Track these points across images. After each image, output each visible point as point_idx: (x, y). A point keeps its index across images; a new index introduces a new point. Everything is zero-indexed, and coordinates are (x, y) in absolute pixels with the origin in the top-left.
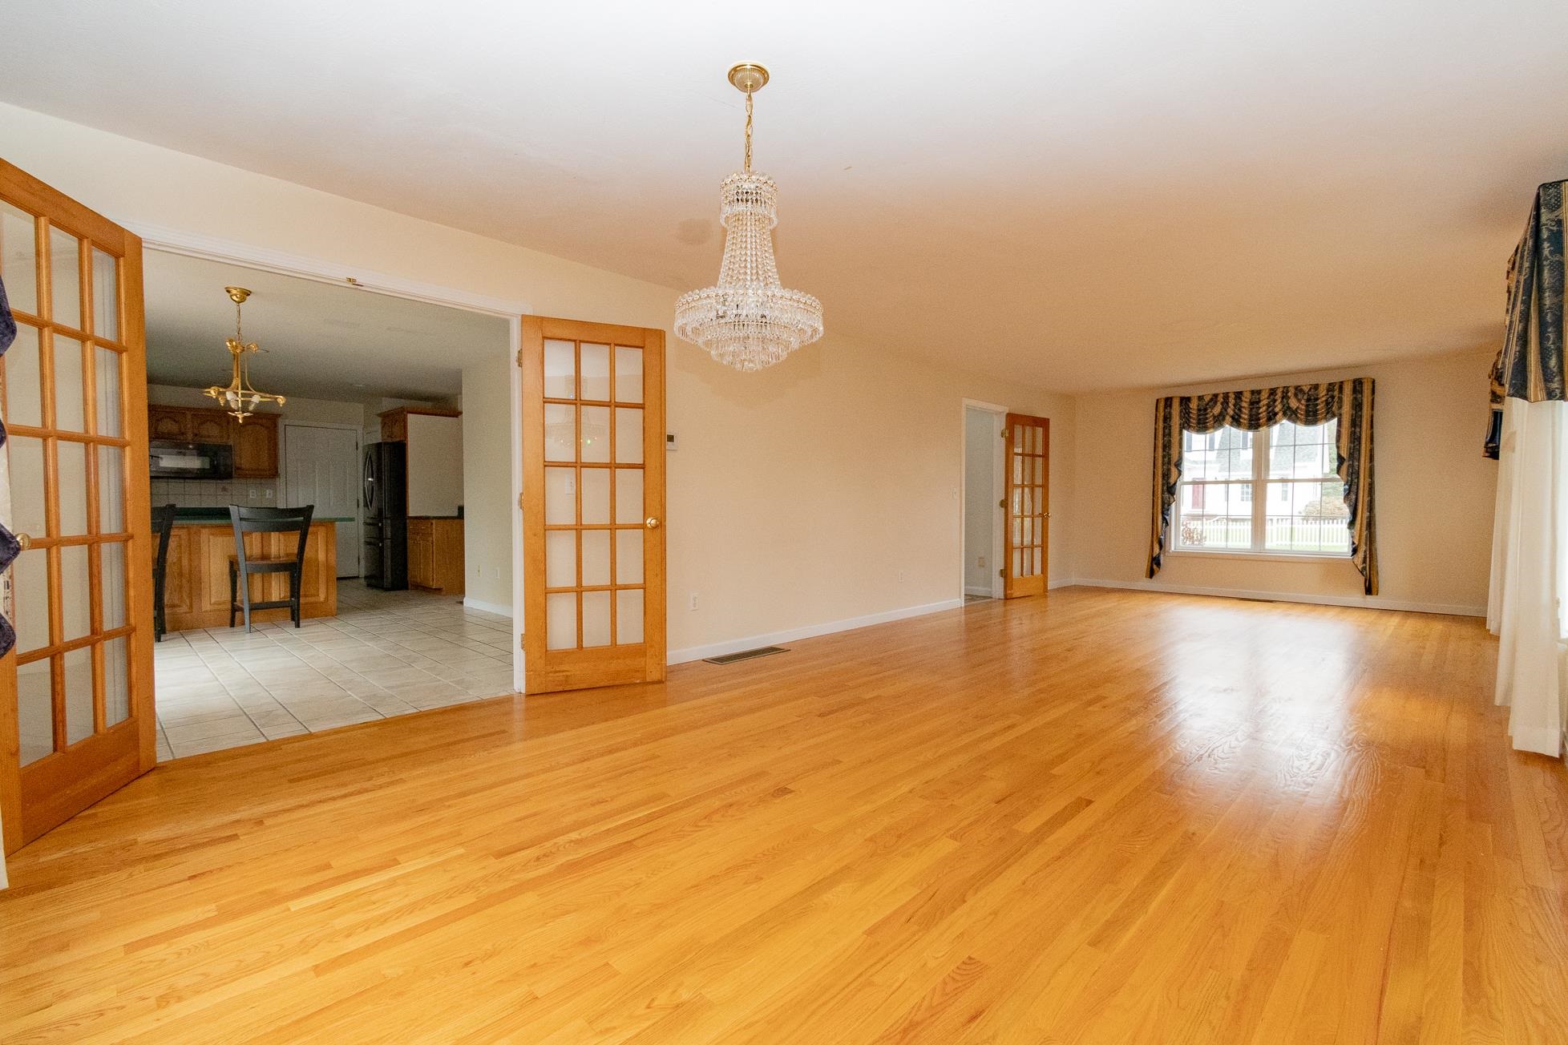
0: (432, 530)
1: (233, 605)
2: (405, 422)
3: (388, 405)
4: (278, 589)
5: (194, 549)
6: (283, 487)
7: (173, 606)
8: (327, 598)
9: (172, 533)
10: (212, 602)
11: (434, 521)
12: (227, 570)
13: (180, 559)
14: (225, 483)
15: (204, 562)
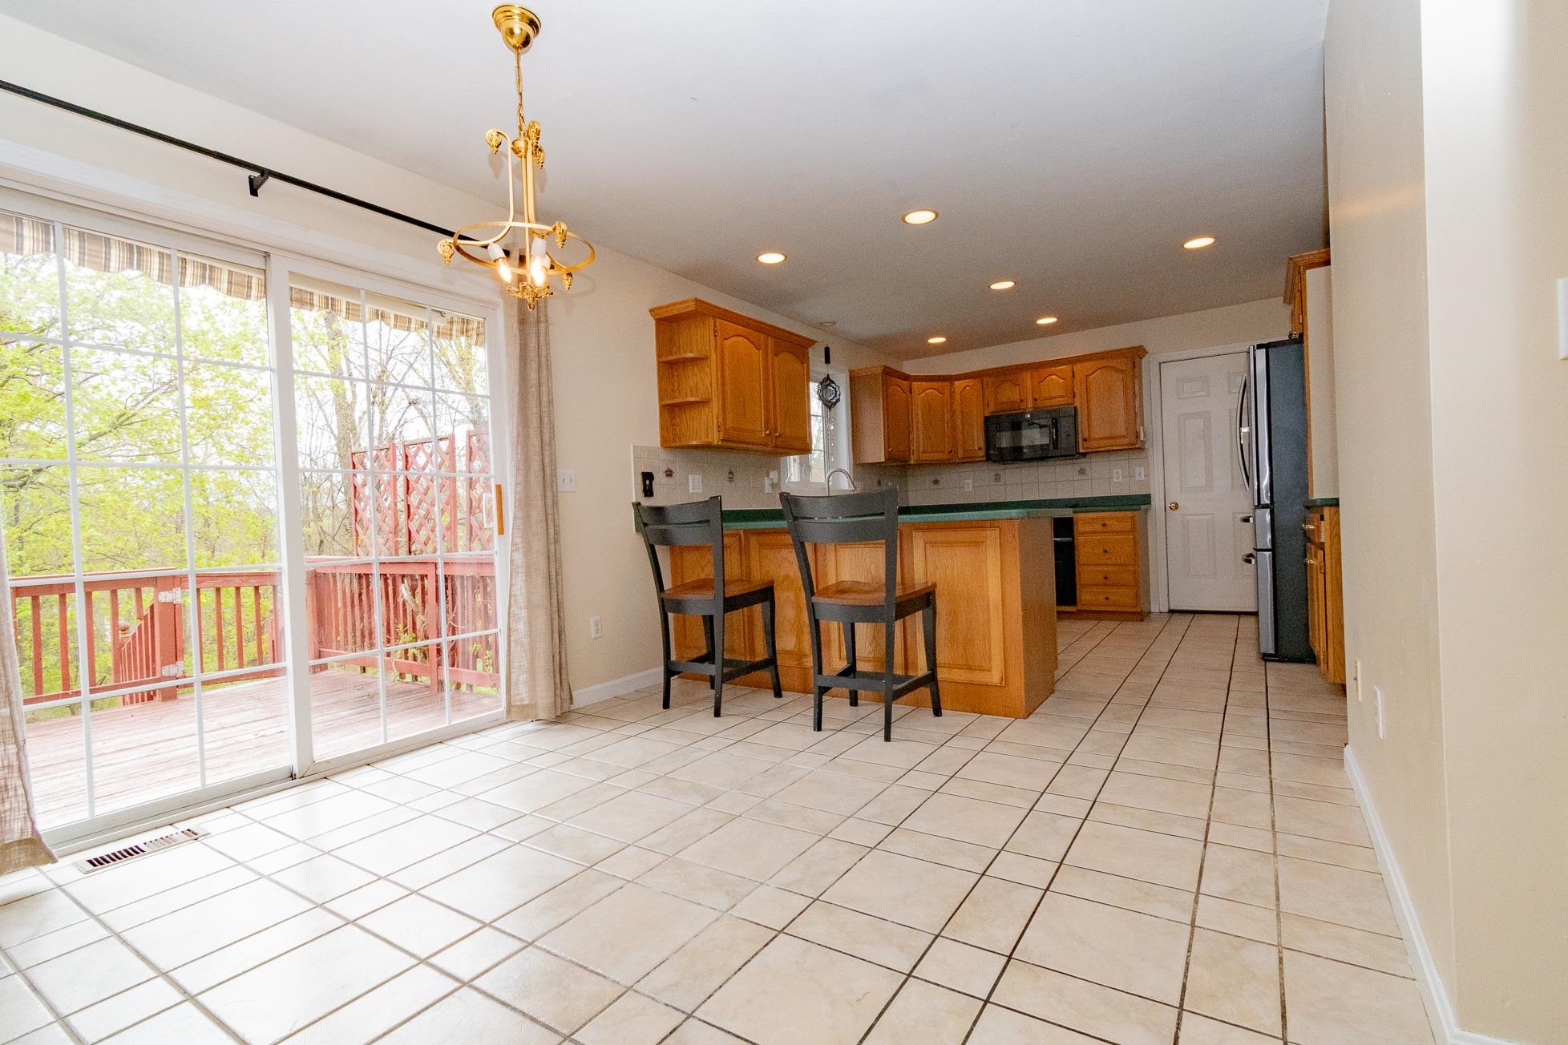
0: (1323, 534)
2: (1303, 290)
8: (1005, 679)
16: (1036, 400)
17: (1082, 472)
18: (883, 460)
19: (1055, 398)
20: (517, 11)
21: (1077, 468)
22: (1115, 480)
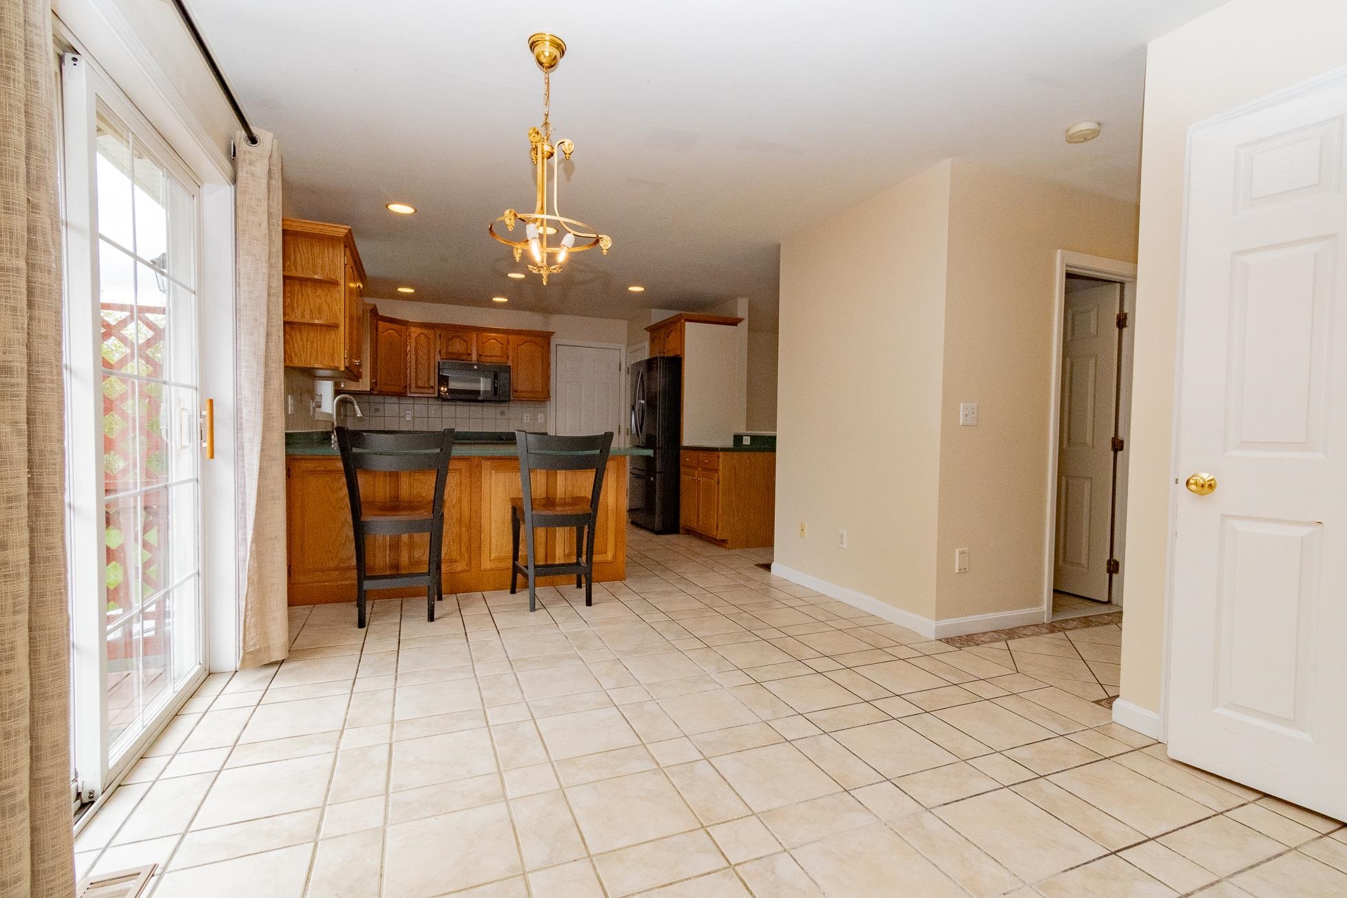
0: (718, 465)
1: (514, 565)
2: (682, 331)
3: (658, 316)
4: (562, 546)
5: (475, 486)
6: (553, 411)
7: (452, 561)
8: (615, 556)
9: (450, 467)
10: (493, 556)
11: (721, 454)
12: (509, 516)
13: (460, 500)
14: (503, 407)
15: (485, 504)
16: (480, 355)
17: (502, 413)
18: (369, 390)
19: (494, 356)
20: (547, 38)
21: (499, 410)
22: (525, 421)
